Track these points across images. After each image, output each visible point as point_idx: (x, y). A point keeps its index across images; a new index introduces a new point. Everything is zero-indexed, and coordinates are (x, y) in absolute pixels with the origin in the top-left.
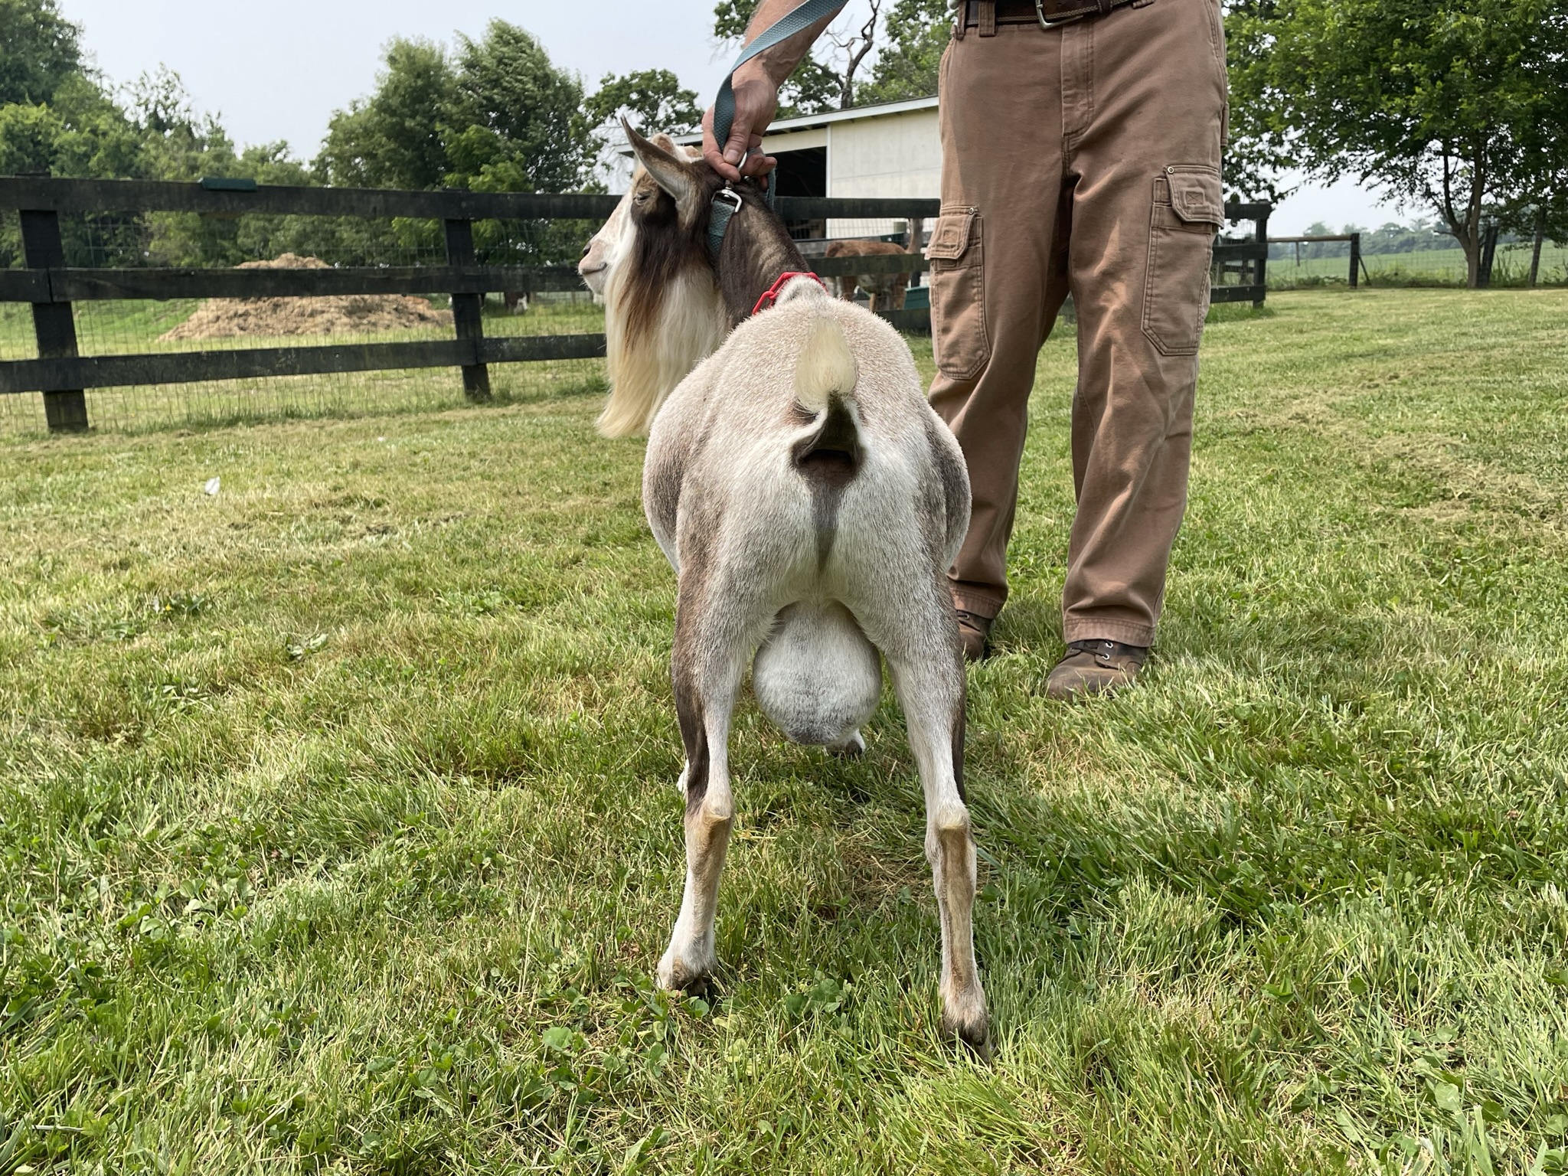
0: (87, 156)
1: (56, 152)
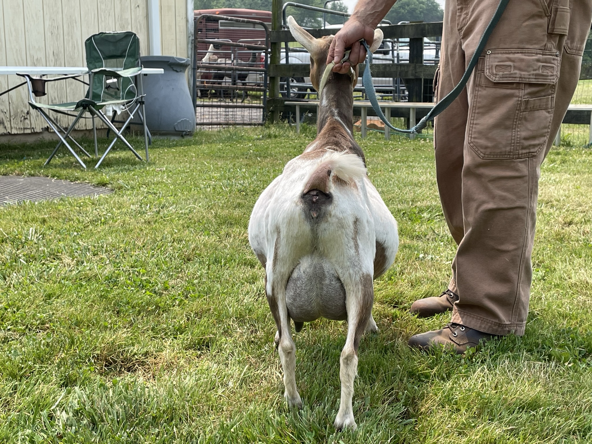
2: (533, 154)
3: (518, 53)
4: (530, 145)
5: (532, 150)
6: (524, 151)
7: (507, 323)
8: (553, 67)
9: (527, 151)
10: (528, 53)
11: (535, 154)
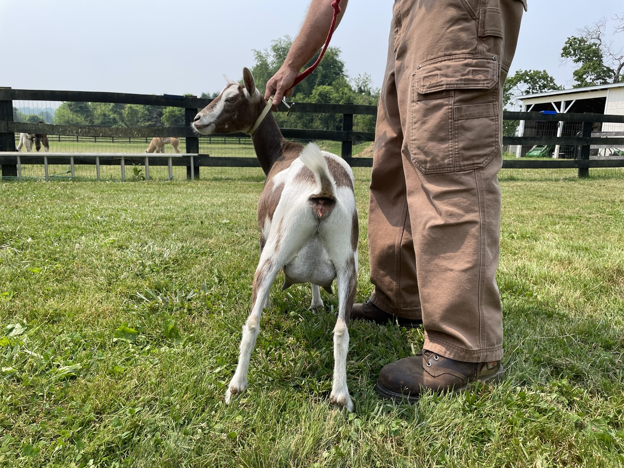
0: (339, 101)
1: (331, 99)
2: (479, 165)
3: (445, 60)
4: (473, 156)
5: (476, 161)
6: (466, 163)
7: (475, 349)
8: (488, 71)
9: (471, 162)
10: (456, 59)
11: (482, 165)
